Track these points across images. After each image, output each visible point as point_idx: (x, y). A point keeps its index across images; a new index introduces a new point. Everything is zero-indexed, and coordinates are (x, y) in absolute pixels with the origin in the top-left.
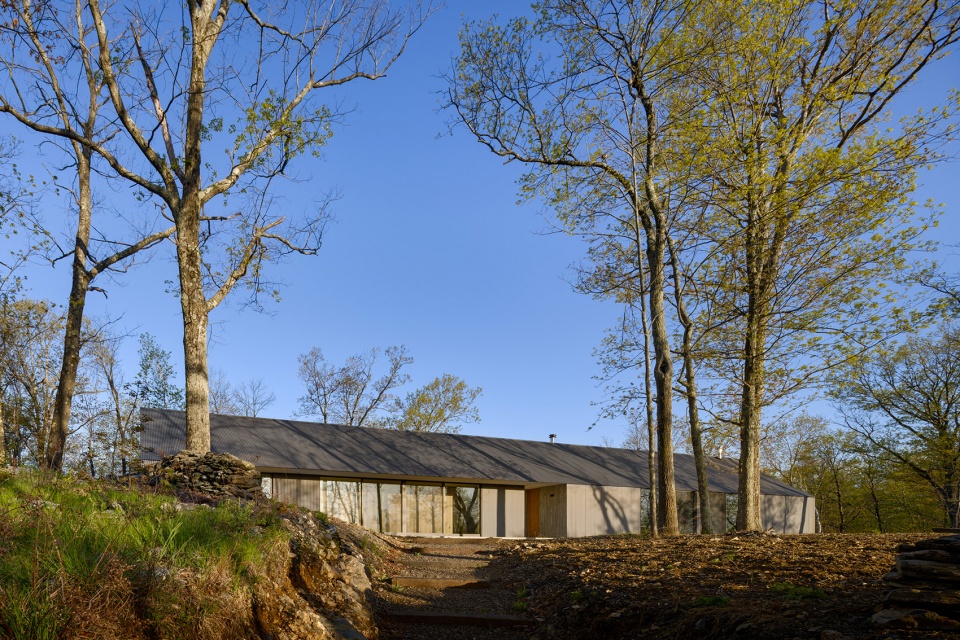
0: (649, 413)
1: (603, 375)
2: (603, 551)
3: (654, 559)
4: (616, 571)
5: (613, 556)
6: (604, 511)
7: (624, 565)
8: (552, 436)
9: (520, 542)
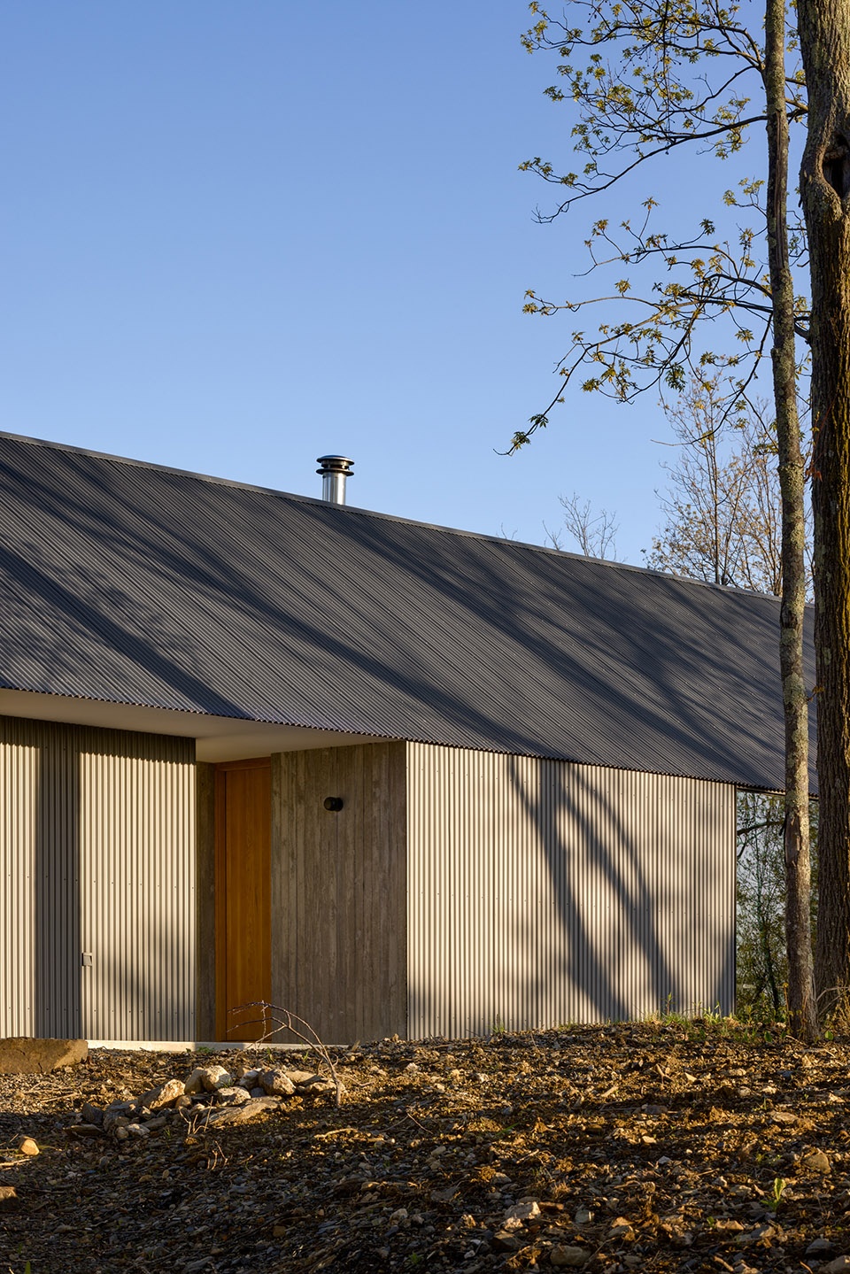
0: (783, 391)
1: (574, 162)
2: (591, 1108)
3: (814, 1138)
4: (661, 1207)
5: (639, 1131)
6: (556, 858)
7: (691, 1175)
8: (330, 466)
9: (179, 1066)
